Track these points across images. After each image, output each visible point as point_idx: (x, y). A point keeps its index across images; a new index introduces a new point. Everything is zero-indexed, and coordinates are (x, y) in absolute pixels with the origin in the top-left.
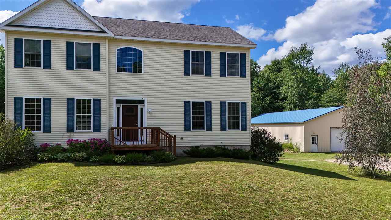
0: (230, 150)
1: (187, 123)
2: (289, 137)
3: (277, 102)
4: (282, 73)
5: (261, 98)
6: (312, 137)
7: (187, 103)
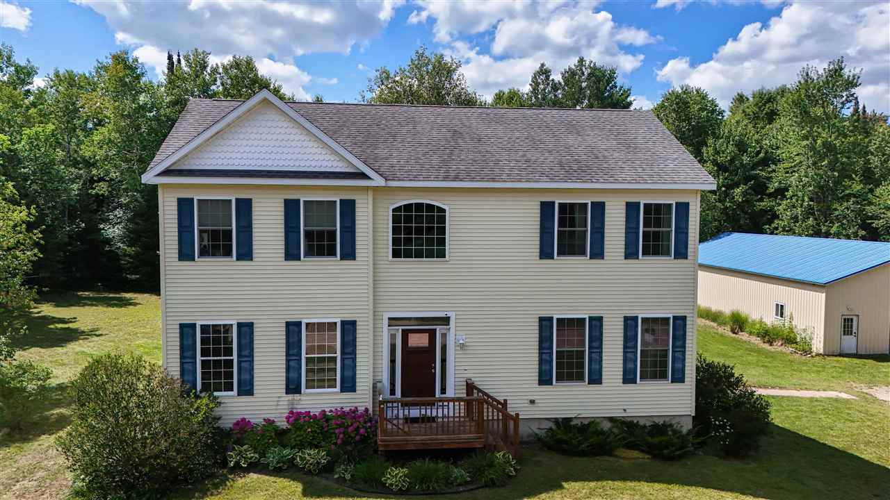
0: (645, 427)
1: (546, 367)
2: (787, 312)
3: (761, 200)
4: (776, 125)
5: (723, 189)
6: (845, 319)
7: (545, 323)
